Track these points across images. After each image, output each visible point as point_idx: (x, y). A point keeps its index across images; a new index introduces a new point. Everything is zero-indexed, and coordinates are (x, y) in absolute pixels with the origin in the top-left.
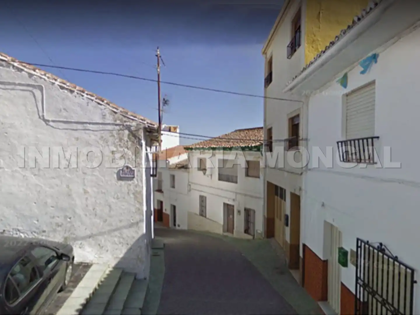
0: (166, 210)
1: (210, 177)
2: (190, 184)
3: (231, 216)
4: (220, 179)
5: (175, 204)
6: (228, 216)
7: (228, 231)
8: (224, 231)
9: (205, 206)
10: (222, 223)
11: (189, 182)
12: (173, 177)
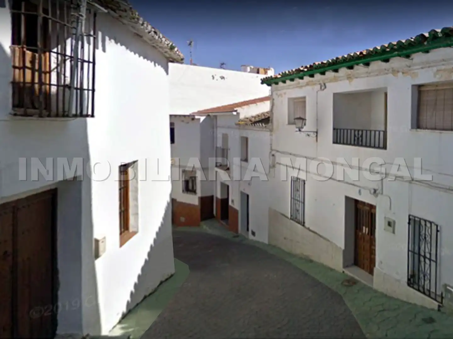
0: (233, 201)
1: (313, 135)
2: (273, 152)
3: (365, 230)
4: (336, 141)
5: (247, 192)
6: (358, 227)
7: (357, 262)
8: (345, 266)
9: (301, 199)
10: (341, 243)
11: (272, 150)
12: (245, 141)
